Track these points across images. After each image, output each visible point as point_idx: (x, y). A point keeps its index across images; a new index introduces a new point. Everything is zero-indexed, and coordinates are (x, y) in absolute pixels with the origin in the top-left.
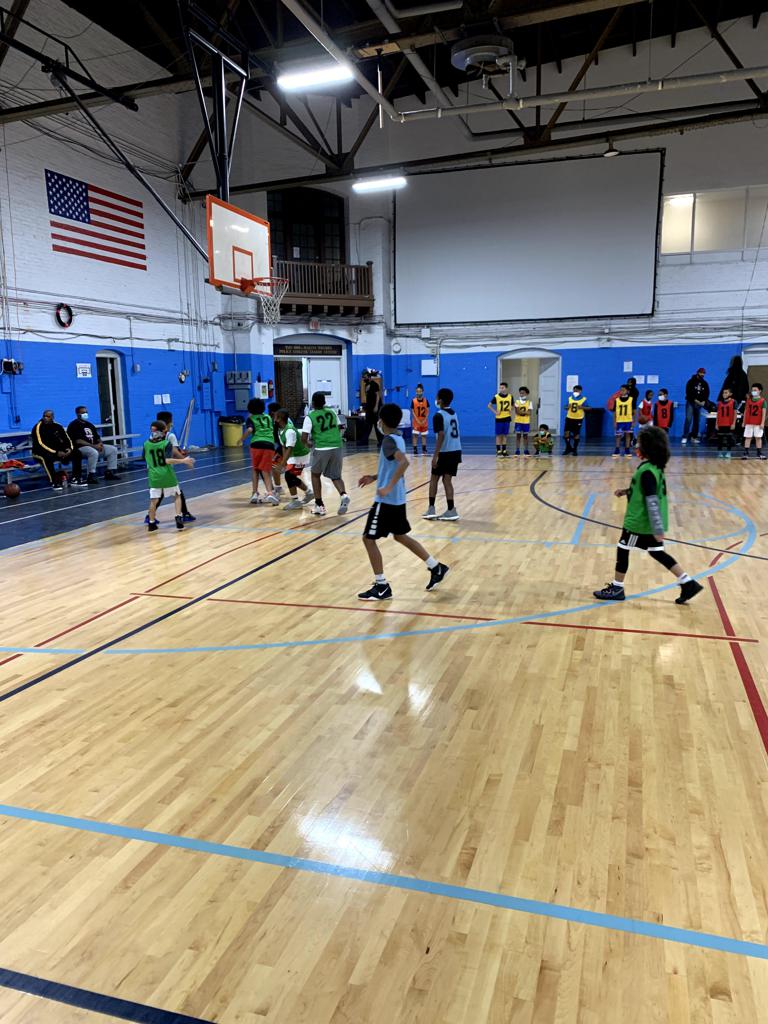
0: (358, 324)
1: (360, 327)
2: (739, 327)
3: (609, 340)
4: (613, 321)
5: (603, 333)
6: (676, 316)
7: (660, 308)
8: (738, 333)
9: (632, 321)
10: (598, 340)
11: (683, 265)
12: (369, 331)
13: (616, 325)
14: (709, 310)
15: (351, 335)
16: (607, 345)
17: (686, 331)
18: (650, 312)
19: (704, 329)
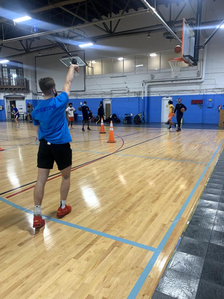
0: (26, 92)
1: (27, 93)
2: (101, 94)
3: (77, 97)
4: (77, 92)
5: (76, 95)
6: (89, 91)
7: (87, 89)
8: (101, 95)
9: (81, 92)
10: (75, 97)
11: (90, 78)
12: (29, 94)
13: (78, 93)
14: (96, 90)
15: (25, 95)
16: (77, 98)
17: (91, 95)
18: (84, 90)
19: (94, 94)
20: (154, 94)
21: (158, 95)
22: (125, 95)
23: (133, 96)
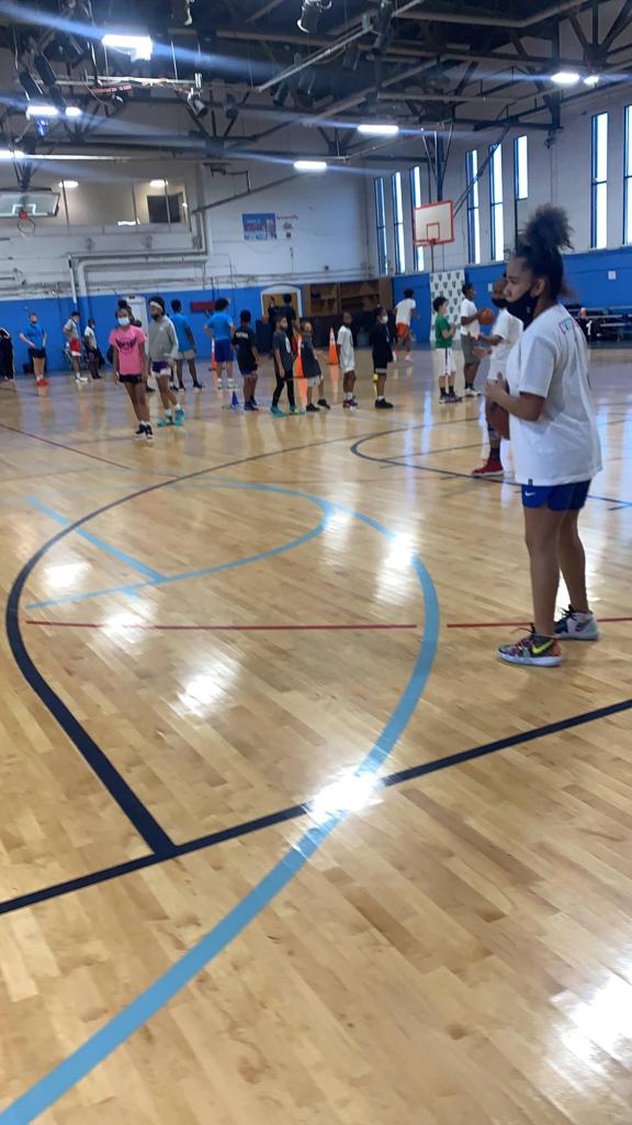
20: (98, 290)
21: (111, 293)
22: (15, 292)
23: (40, 295)
